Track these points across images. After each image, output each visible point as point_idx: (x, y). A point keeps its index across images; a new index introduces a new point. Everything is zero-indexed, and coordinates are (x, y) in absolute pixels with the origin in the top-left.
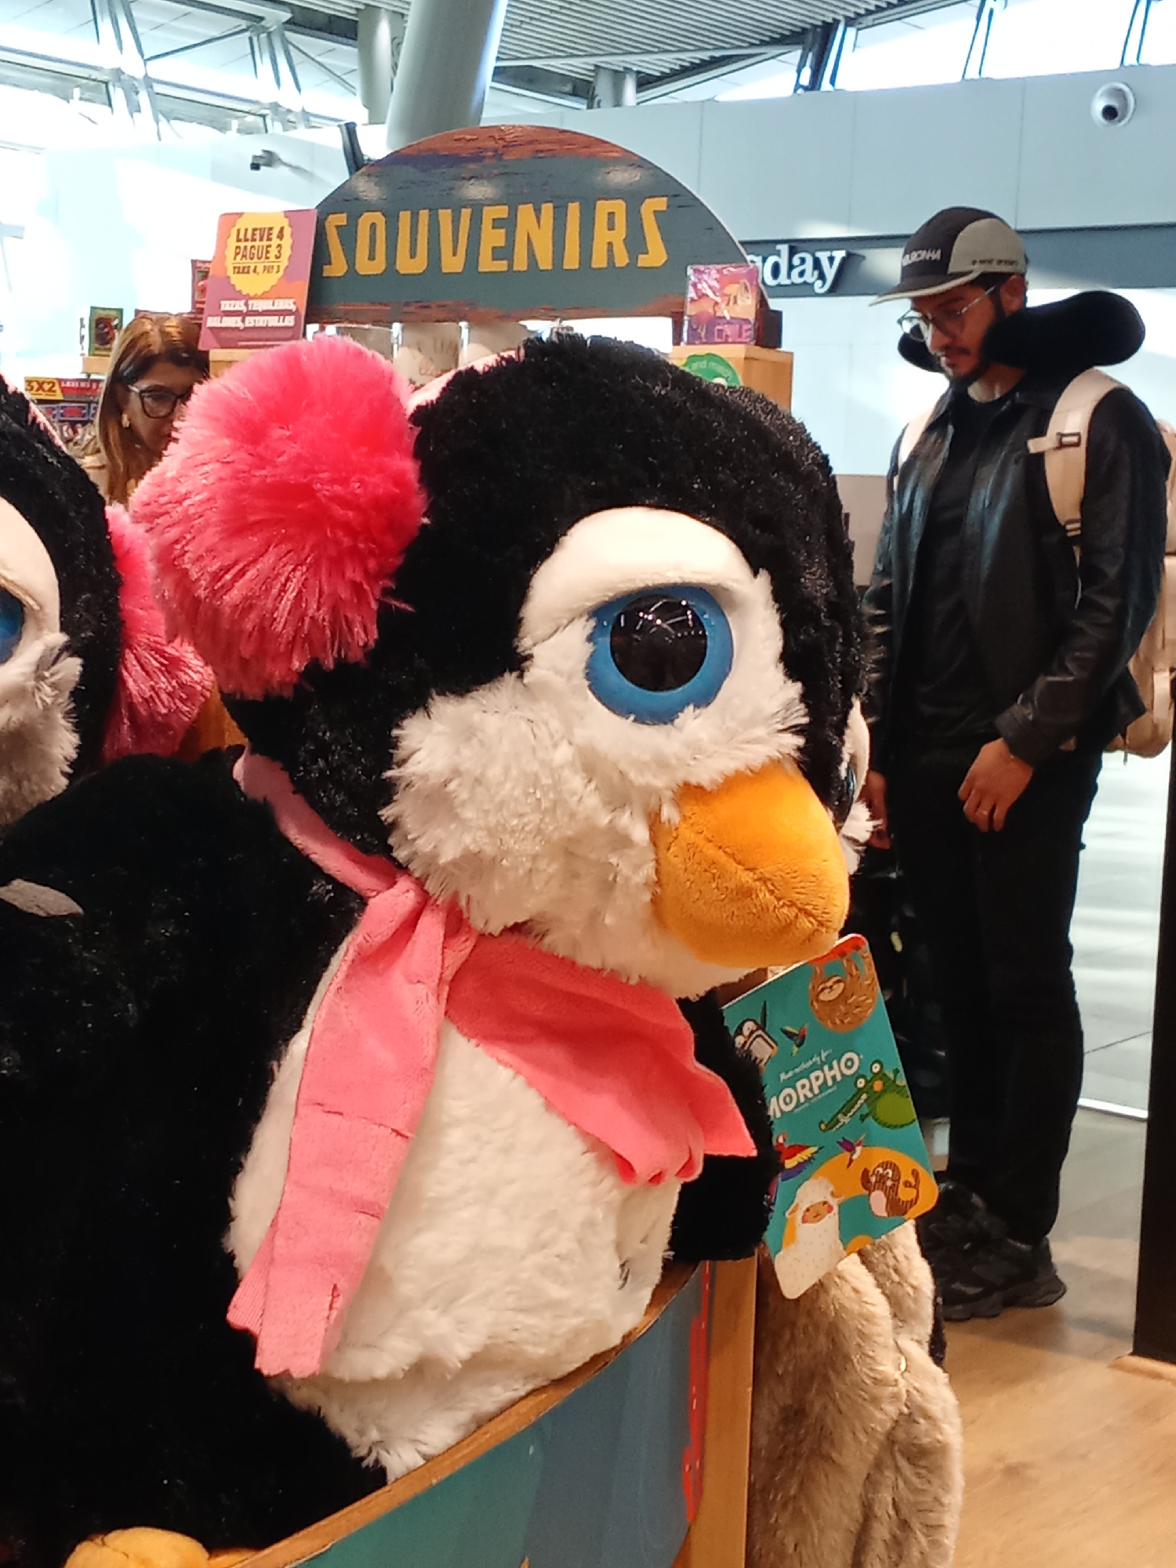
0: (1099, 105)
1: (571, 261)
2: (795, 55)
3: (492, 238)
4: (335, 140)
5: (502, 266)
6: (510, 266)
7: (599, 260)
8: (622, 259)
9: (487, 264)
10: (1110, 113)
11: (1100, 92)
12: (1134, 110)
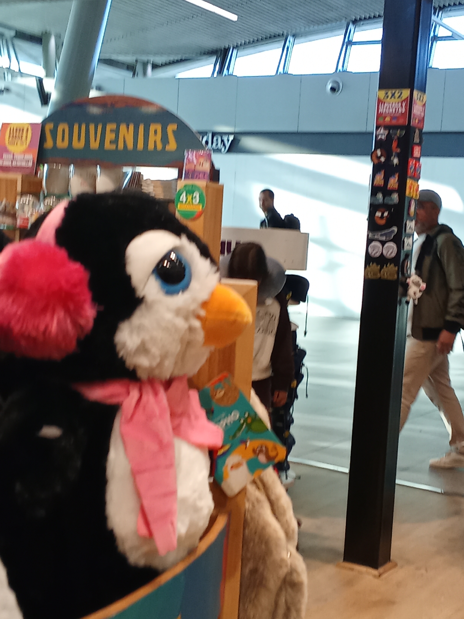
0: (329, 86)
1: (140, 146)
2: (213, 59)
3: (110, 136)
4: (33, 84)
5: (113, 147)
6: (117, 147)
7: (151, 146)
8: (159, 146)
9: (108, 146)
10: (333, 89)
11: (329, 82)
12: (342, 89)
